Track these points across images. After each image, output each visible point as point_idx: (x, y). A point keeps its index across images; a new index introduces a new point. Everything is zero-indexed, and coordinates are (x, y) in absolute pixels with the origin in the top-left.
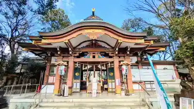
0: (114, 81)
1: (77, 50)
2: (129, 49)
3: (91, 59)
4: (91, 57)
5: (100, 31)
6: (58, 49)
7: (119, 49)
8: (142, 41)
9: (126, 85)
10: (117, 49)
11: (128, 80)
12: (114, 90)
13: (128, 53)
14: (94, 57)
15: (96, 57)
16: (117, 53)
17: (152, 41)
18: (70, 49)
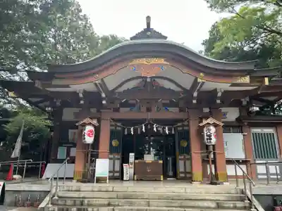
0: (188, 157)
1: (116, 96)
2: (219, 94)
3: (143, 115)
4: (144, 109)
5: (162, 61)
6: (81, 95)
7: (200, 93)
8: (247, 79)
9: (213, 166)
10: (195, 94)
11: (218, 156)
12: (188, 175)
13: (218, 101)
15: (154, 109)
16: (194, 101)
17: (266, 79)
18: (103, 95)
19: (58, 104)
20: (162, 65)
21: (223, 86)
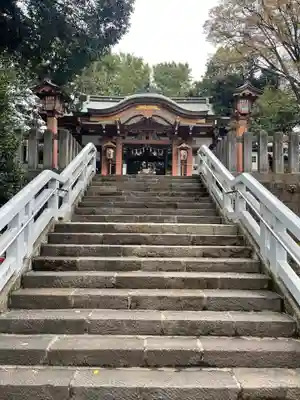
1: (126, 128)
2: (191, 129)
3: (143, 141)
4: (144, 137)
5: (155, 108)
6: (104, 127)
7: (180, 127)
8: (203, 121)
10: (176, 128)
13: (191, 133)
14: (147, 138)
15: (151, 138)
16: (176, 133)
18: (118, 127)
19: (79, 132)
20: (155, 111)
21: (192, 124)
